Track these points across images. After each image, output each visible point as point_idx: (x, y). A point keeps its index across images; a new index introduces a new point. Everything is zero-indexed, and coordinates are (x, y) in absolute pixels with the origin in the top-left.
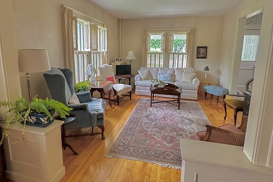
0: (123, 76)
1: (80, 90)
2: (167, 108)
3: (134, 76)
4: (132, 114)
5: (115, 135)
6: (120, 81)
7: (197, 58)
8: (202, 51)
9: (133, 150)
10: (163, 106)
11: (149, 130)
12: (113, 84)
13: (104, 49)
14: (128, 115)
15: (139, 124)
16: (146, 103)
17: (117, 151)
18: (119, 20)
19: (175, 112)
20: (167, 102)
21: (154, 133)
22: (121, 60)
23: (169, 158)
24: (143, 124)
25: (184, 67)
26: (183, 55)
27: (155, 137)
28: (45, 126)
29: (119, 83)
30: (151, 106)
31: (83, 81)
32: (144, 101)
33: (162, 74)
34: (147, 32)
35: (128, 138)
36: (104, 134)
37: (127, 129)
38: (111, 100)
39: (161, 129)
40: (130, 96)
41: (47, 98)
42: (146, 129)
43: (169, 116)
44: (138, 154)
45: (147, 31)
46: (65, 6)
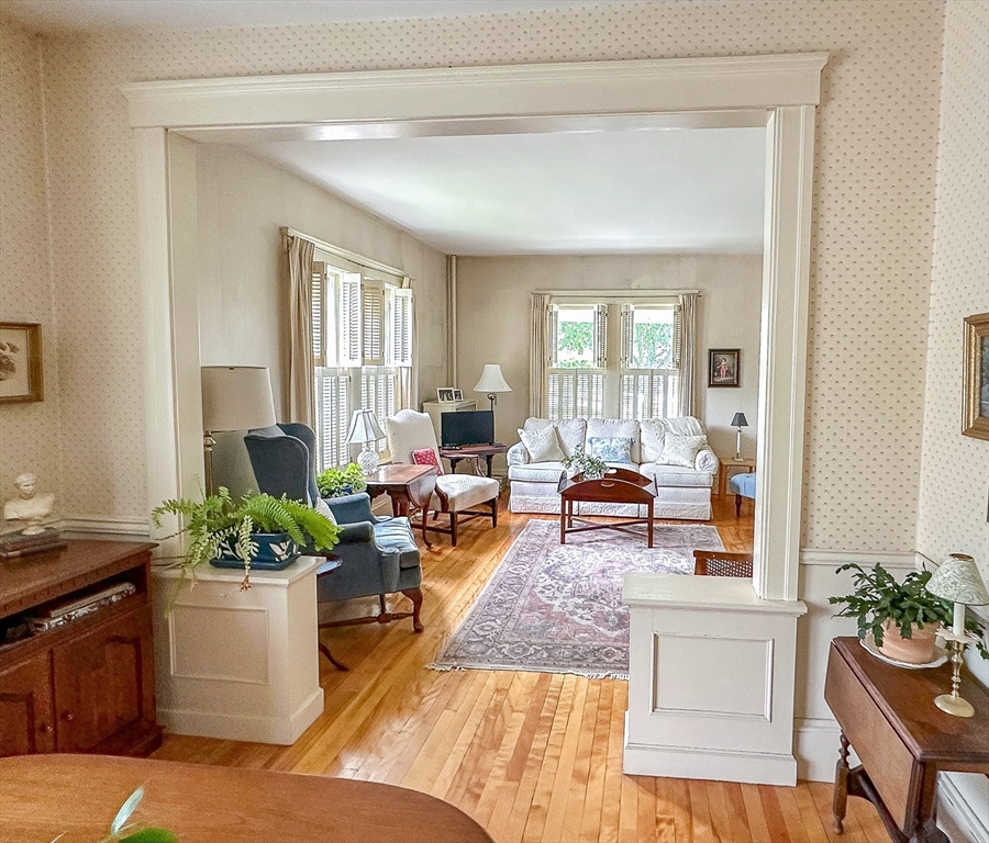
0: (465, 450)
1: (333, 492)
2: (613, 546)
3: (504, 449)
4: (502, 567)
5: (454, 621)
6: (454, 466)
7: (710, 386)
8: (723, 363)
9: (512, 651)
10: (603, 541)
11: (556, 603)
12: (432, 474)
13: (403, 360)
14: (489, 571)
15: (526, 591)
16: (547, 535)
17: (465, 654)
18: (449, 258)
19: (638, 556)
20: (614, 527)
21: (571, 609)
22: (458, 394)
23: (611, 660)
24: (536, 590)
25: (669, 416)
26: (666, 378)
27: (575, 617)
28: (283, 566)
29: (453, 473)
30: (563, 542)
31: (334, 464)
32: (542, 531)
33: (598, 440)
34: (546, 302)
35: (493, 624)
36: (420, 618)
37: (490, 604)
38: (429, 528)
39: (595, 598)
40: (494, 515)
41: (285, 494)
42: (549, 602)
43: (620, 566)
44: (526, 657)
45: (547, 297)
46: (291, 233)
